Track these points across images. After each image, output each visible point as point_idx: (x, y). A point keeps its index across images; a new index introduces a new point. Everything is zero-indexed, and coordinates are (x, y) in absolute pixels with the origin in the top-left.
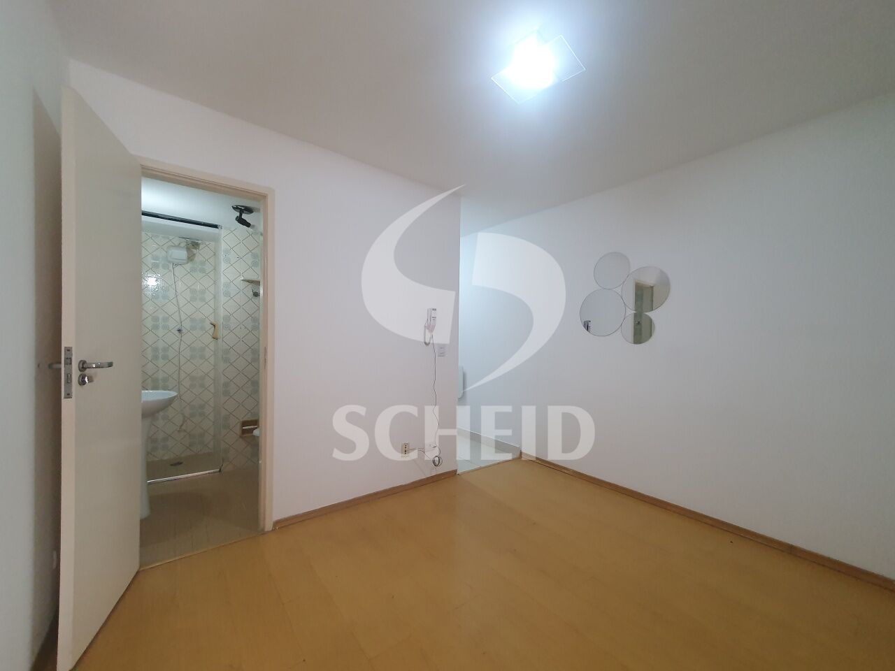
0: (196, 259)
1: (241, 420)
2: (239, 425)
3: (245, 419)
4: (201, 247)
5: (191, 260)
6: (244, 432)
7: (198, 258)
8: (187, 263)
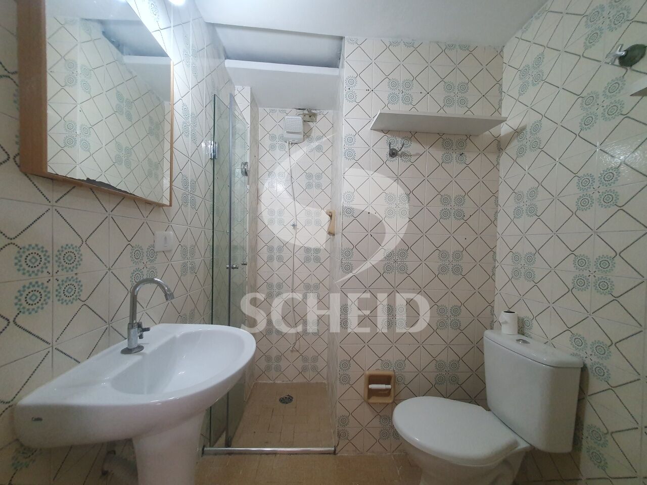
0: (313, 135)
1: (367, 373)
2: (363, 381)
3: (373, 371)
4: (318, 118)
5: (308, 137)
6: (372, 393)
7: (315, 133)
8: (304, 140)
